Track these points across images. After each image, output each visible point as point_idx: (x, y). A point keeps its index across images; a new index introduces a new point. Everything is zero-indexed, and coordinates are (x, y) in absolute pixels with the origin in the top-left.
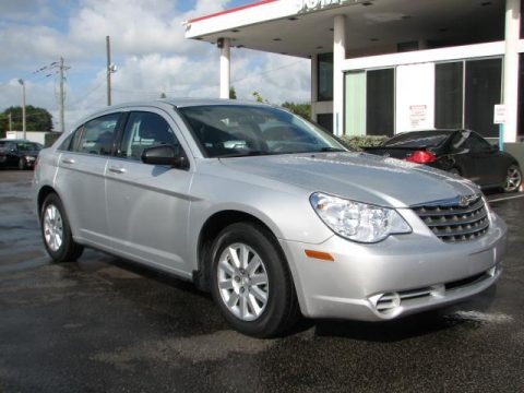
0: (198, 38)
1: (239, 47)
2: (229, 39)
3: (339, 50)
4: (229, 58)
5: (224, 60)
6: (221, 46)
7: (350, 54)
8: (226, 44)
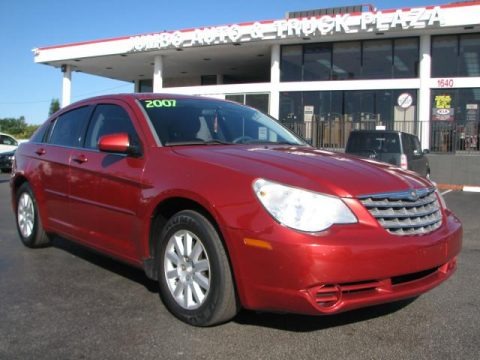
0: (46, 63)
1: (77, 71)
2: (71, 66)
3: (158, 80)
4: (70, 79)
5: (66, 81)
6: (64, 71)
7: (167, 83)
8: (68, 69)
